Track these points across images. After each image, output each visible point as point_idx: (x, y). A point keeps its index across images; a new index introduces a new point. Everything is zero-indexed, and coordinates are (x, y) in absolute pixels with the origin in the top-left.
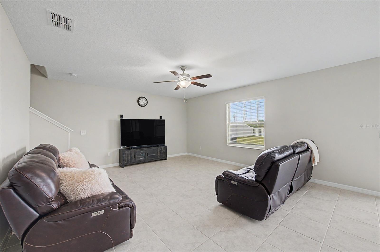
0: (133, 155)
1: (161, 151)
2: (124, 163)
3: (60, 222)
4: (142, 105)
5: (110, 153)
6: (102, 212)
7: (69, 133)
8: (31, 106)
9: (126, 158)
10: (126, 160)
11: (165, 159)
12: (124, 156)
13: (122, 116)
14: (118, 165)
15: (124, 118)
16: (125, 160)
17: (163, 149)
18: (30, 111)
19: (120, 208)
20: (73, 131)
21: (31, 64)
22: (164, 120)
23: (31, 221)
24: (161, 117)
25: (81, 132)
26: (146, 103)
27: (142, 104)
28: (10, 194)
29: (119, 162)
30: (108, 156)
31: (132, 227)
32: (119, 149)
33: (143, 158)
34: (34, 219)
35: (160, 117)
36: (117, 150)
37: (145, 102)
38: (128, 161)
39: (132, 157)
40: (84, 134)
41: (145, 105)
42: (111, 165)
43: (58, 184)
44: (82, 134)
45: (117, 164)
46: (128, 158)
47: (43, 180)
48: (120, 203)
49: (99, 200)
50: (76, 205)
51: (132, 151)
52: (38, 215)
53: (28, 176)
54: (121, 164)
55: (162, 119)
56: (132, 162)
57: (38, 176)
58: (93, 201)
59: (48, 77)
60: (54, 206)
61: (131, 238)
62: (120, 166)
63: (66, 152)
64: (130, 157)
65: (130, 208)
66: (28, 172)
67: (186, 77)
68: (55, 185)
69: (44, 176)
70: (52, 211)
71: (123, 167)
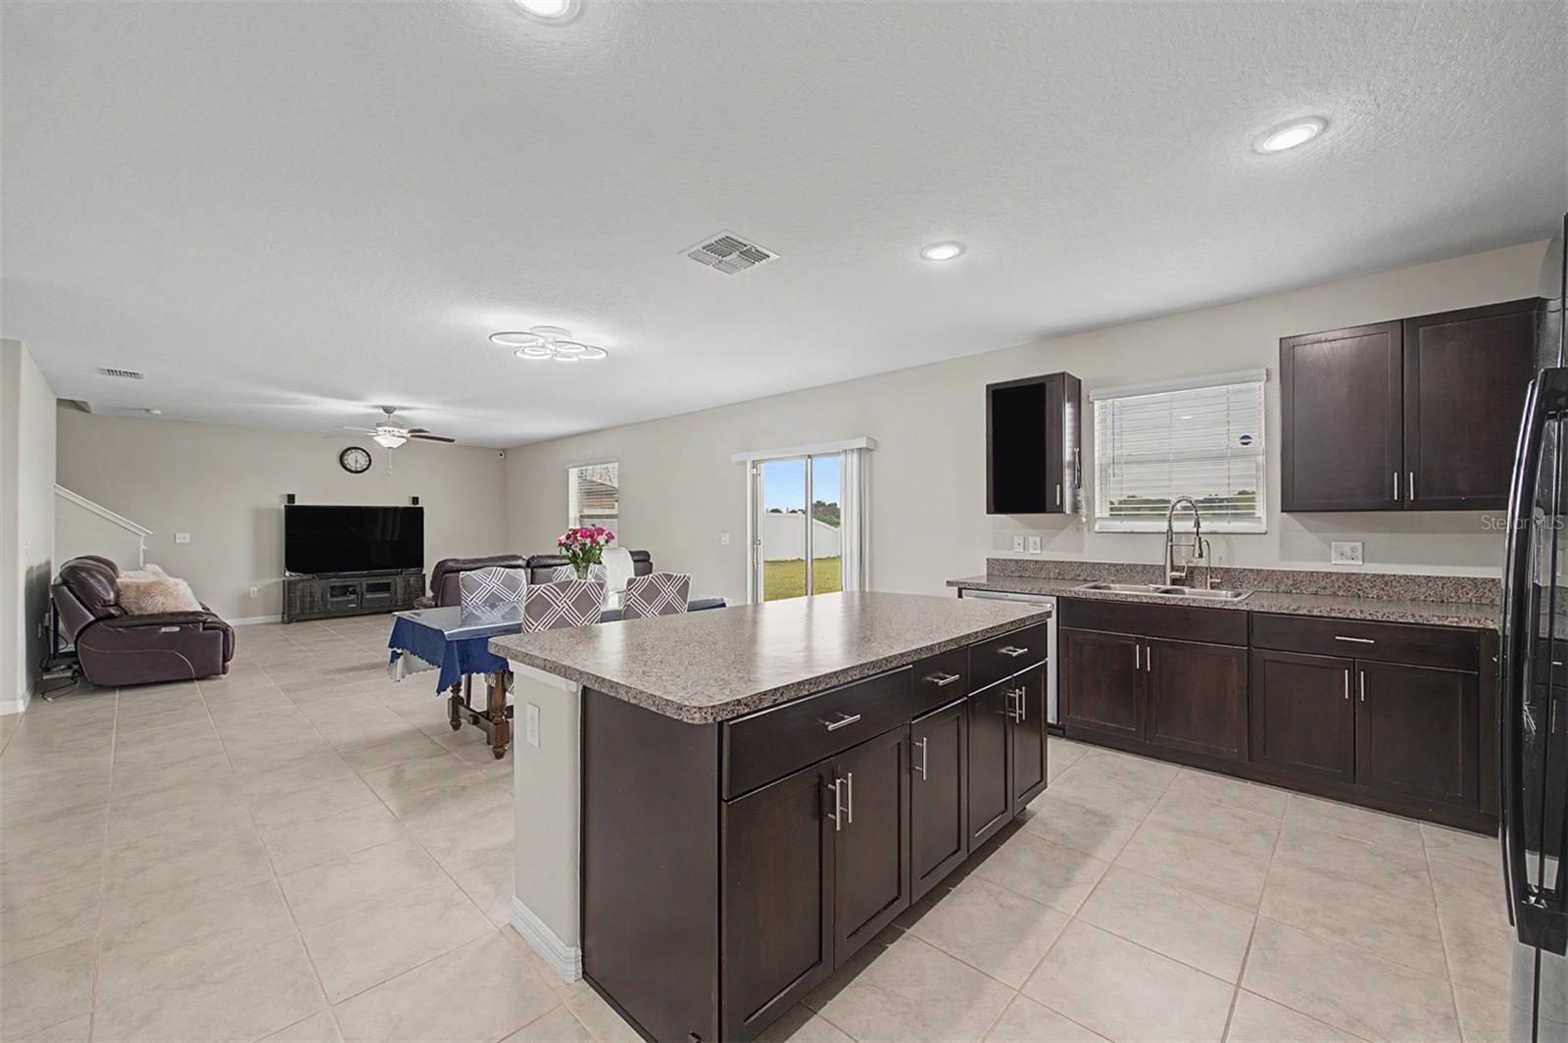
0: (320, 596)
1: (408, 584)
2: (293, 612)
3: (120, 630)
4: (353, 469)
5: (255, 589)
6: (177, 629)
7: (142, 536)
8: (57, 483)
9: (298, 602)
10: (298, 605)
12: (294, 596)
13: (291, 498)
14: (280, 620)
15: (296, 504)
17: (411, 582)
18: (56, 494)
19: (204, 629)
20: (152, 533)
21: (58, 397)
22: (421, 509)
23: (86, 623)
24: (415, 500)
25: (178, 538)
26: (366, 466)
27: (353, 465)
28: (63, 591)
29: (281, 611)
30: (252, 597)
31: (225, 660)
32: (282, 581)
33: (354, 605)
34: (88, 622)
35: (413, 498)
36: (277, 583)
37: (363, 461)
38: (303, 609)
39: (316, 600)
40: (182, 541)
42: (260, 619)
43: (118, 592)
44: (178, 541)
45: (279, 618)
46: (303, 604)
47: (99, 581)
48: (204, 622)
49: (172, 614)
50: (141, 616)
51: (318, 586)
52: (92, 618)
53: (84, 574)
54: (286, 619)
55: (417, 503)
56: (316, 611)
57: (94, 577)
58: (164, 614)
59: (93, 412)
60: (113, 612)
61: (224, 673)
62: (283, 622)
63: (133, 570)
64: (308, 599)
65: (222, 633)
66: (82, 571)
67: (391, 429)
68: (114, 591)
69: (100, 577)
70: (111, 617)
71: (289, 623)
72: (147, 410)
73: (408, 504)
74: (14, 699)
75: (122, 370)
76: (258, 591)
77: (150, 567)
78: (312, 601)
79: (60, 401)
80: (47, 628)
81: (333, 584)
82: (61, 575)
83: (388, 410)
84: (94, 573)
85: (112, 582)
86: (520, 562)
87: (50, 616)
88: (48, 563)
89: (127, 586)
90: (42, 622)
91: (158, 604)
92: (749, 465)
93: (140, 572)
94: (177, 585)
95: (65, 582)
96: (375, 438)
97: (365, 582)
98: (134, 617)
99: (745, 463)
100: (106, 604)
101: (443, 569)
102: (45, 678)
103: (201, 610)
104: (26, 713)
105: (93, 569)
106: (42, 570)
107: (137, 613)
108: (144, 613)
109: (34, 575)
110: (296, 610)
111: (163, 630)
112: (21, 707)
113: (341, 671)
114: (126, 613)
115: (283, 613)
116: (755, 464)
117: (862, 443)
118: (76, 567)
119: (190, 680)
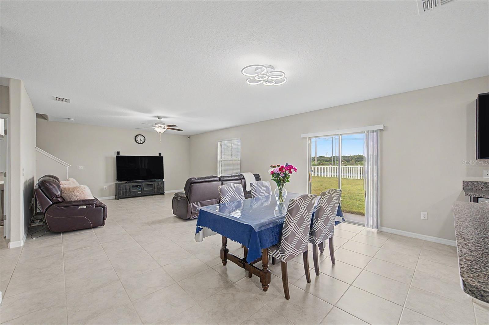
0: (129, 189)
1: (158, 185)
3: (62, 208)
4: (139, 142)
5: (106, 186)
6: (85, 207)
7: (67, 168)
8: (36, 146)
9: (121, 192)
11: (163, 194)
12: (120, 189)
13: (118, 153)
14: (115, 198)
15: (120, 155)
16: (121, 193)
17: (160, 184)
18: (36, 150)
19: (96, 207)
20: (71, 166)
21: (36, 114)
22: (162, 157)
23: (49, 205)
25: (79, 167)
26: (144, 140)
28: (39, 191)
29: (115, 195)
30: (105, 189)
31: (104, 219)
32: (116, 184)
33: (140, 192)
34: (50, 205)
35: (159, 153)
36: (114, 184)
37: (142, 139)
38: (123, 194)
39: (128, 190)
40: (81, 169)
41: (143, 142)
42: (108, 198)
43: (61, 191)
44: (79, 169)
45: (114, 197)
46: (123, 192)
47: (54, 187)
48: (96, 204)
49: (83, 201)
50: (71, 202)
51: (127, 185)
52: (52, 203)
53: (48, 184)
54: (117, 197)
55: (161, 155)
56: (127, 195)
57: (52, 185)
58: (80, 201)
59: (49, 119)
60: (60, 200)
61: (103, 225)
62: (116, 199)
63: (65, 181)
64: (125, 190)
65: (102, 208)
66: (47, 183)
67: (161, 125)
68: (60, 191)
69: (54, 185)
70: (59, 202)
71: (118, 199)
72: (69, 119)
73: (158, 155)
74: (19, 240)
75: (62, 98)
76: (107, 187)
77: (72, 179)
78: (126, 191)
79: (37, 114)
80: (33, 204)
81: (133, 185)
82: (38, 184)
83: (159, 118)
84: (52, 183)
85: (59, 186)
86: (217, 179)
87: (34, 199)
88: (33, 178)
89: (65, 189)
90: (31, 203)
91: (77, 196)
92: (307, 139)
93: (67, 181)
94: (85, 188)
95: (40, 187)
96: (155, 129)
97: (144, 184)
98: (68, 202)
99: (306, 138)
100: (57, 197)
101: (191, 182)
102: (32, 226)
103: (94, 199)
104: (24, 246)
105: (51, 182)
106: (31, 181)
107: (69, 200)
108: (72, 200)
109: (28, 183)
110: (120, 194)
111: (80, 207)
112: (22, 244)
113: (148, 224)
114: (65, 201)
115: (116, 195)
116: (310, 138)
117: (381, 127)
118: (43, 181)
119: (90, 228)
